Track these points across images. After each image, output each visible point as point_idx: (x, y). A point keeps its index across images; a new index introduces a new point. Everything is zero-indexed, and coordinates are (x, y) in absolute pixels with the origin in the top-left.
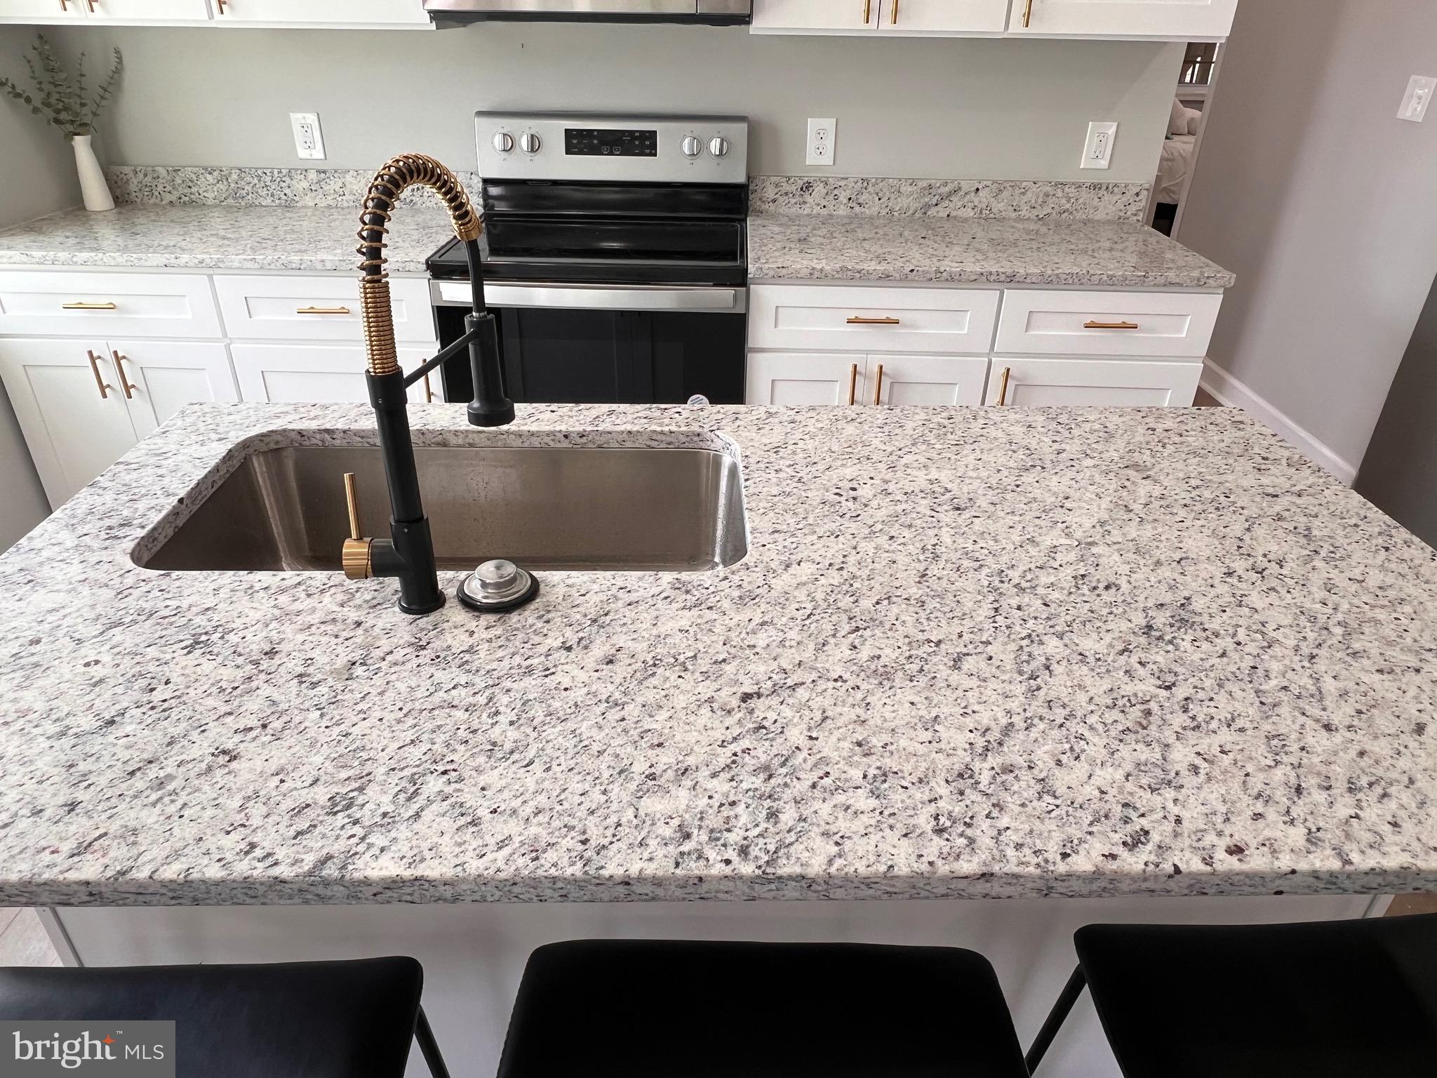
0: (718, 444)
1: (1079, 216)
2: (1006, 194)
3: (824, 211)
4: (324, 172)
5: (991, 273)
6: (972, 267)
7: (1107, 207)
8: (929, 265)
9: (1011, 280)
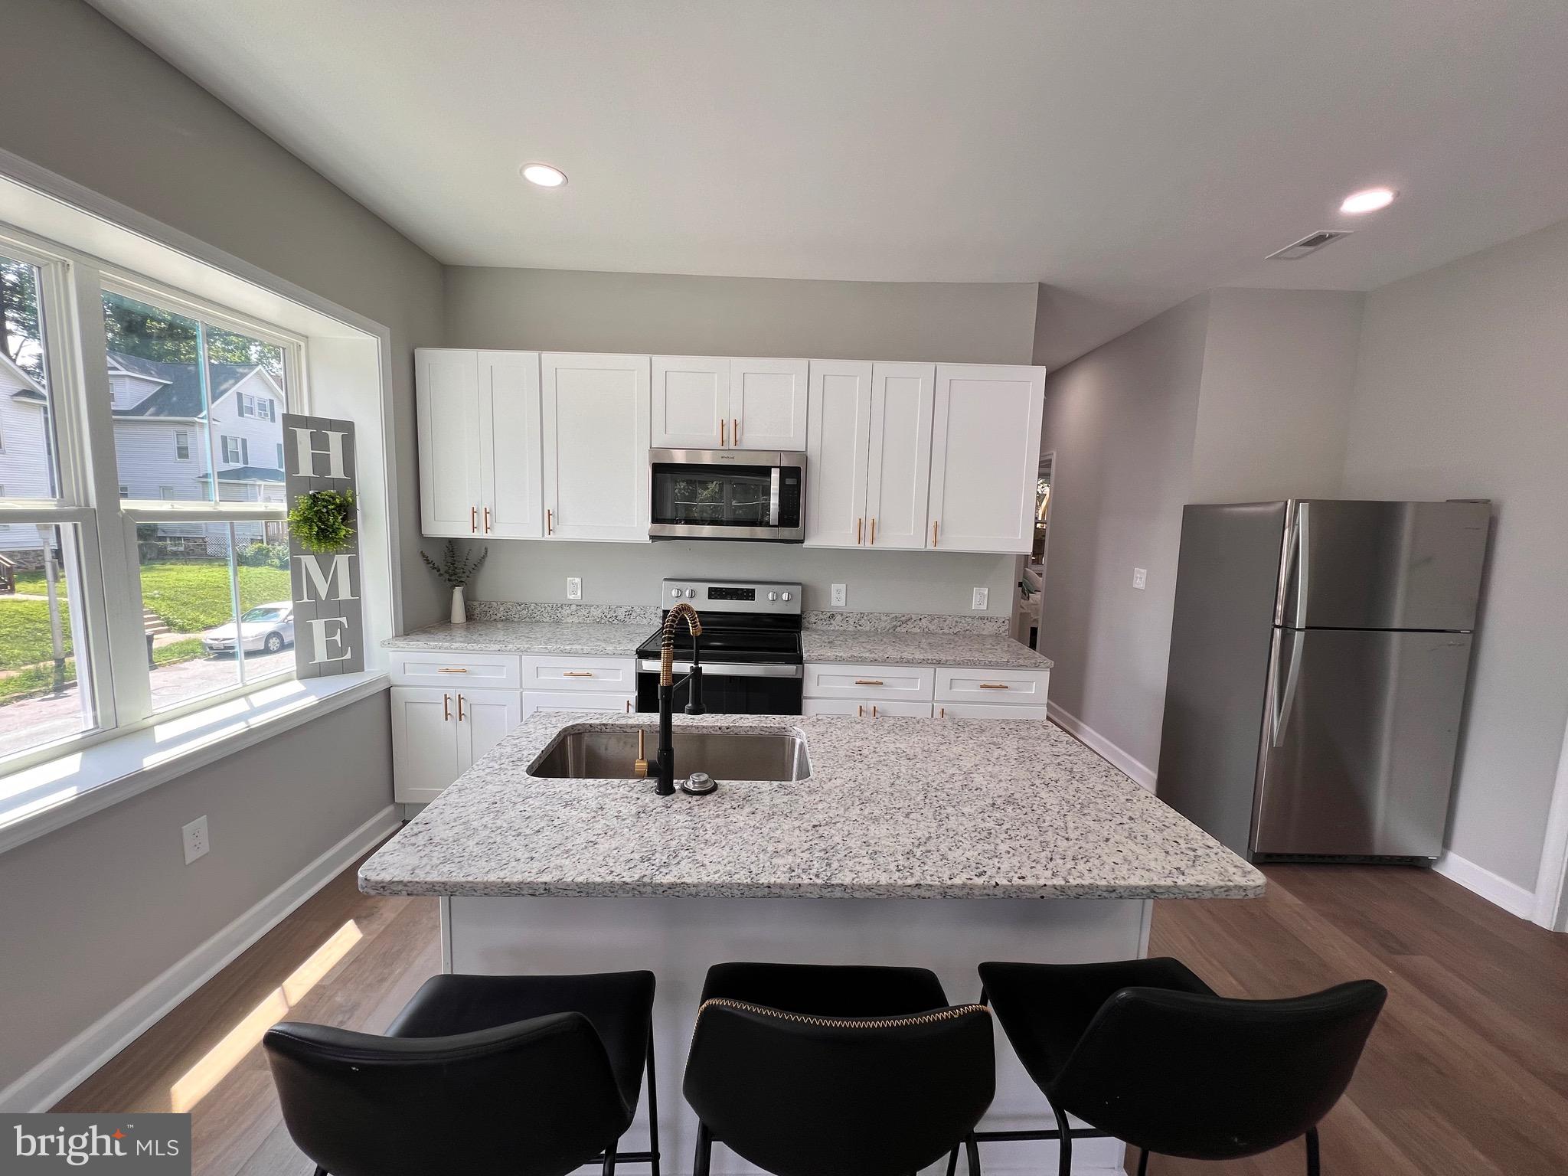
0: (794, 733)
1: (975, 632)
2: (935, 621)
3: (841, 628)
4: (580, 606)
5: (928, 659)
6: (919, 656)
7: (989, 628)
8: (896, 655)
9: (939, 663)
